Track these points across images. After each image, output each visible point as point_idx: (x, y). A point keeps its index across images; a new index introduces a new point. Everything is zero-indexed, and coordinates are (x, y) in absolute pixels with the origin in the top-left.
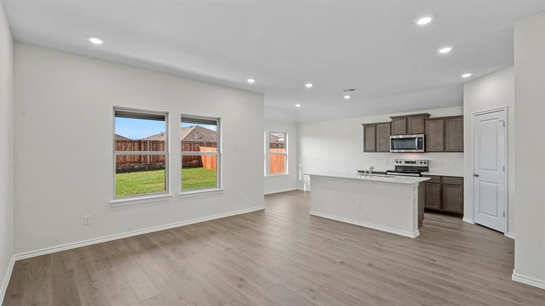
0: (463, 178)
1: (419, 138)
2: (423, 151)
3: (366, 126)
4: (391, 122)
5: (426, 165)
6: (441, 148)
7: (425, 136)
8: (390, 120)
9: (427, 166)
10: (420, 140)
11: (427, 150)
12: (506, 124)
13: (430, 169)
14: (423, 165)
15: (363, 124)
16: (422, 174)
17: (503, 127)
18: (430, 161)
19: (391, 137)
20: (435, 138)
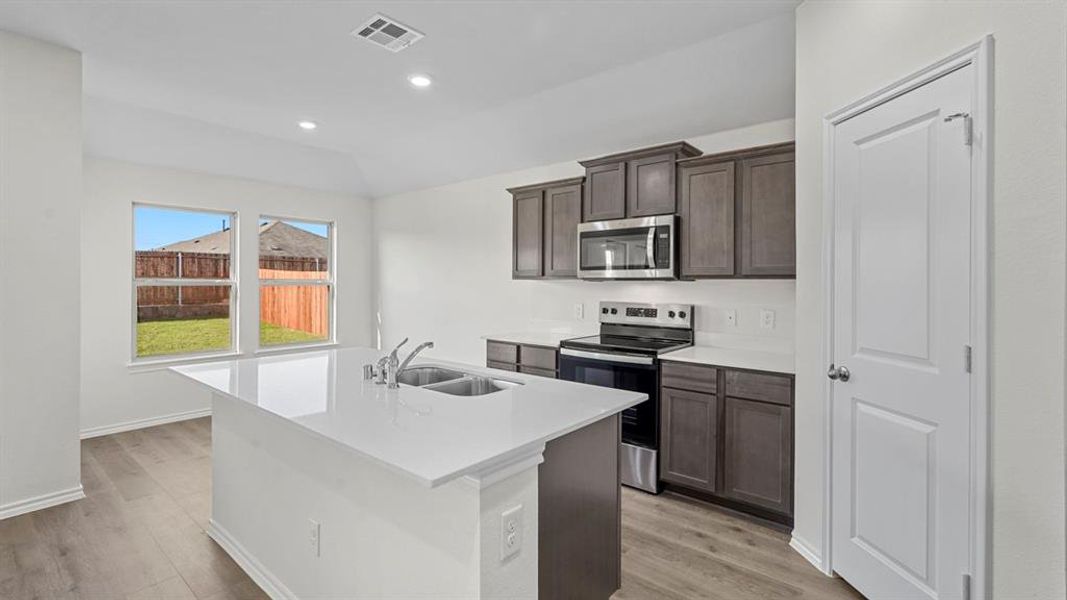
0: (792, 378)
1: (659, 229)
2: (669, 272)
3: (519, 194)
4: (584, 179)
5: (685, 323)
6: (726, 263)
7: (678, 221)
8: (582, 172)
9: (688, 325)
10: (663, 236)
11: (685, 272)
12: (980, 129)
13: (699, 336)
14: (678, 322)
15: (510, 190)
16: (659, 357)
17: (966, 148)
18: (700, 308)
19: (582, 228)
20: (707, 229)
